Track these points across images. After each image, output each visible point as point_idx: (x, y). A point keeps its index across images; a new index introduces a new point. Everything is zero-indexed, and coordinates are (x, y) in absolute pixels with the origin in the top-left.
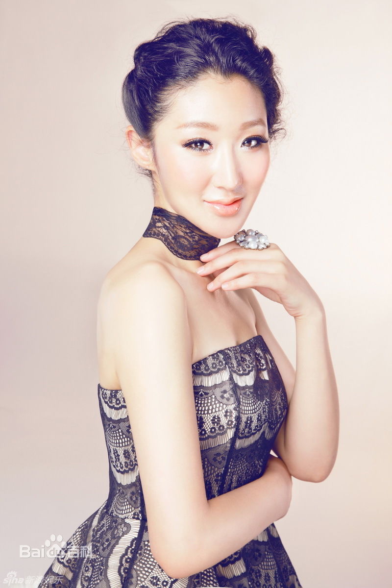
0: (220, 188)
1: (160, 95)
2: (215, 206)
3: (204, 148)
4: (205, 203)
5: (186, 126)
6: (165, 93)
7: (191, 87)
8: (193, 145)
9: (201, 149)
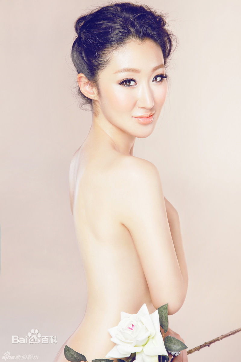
0: (142, 108)
1: (101, 54)
2: (139, 119)
3: (131, 85)
4: (133, 118)
5: (121, 71)
6: (105, 52)
7: (121, 48)
8: (124, 83)
9: (129, 85)
